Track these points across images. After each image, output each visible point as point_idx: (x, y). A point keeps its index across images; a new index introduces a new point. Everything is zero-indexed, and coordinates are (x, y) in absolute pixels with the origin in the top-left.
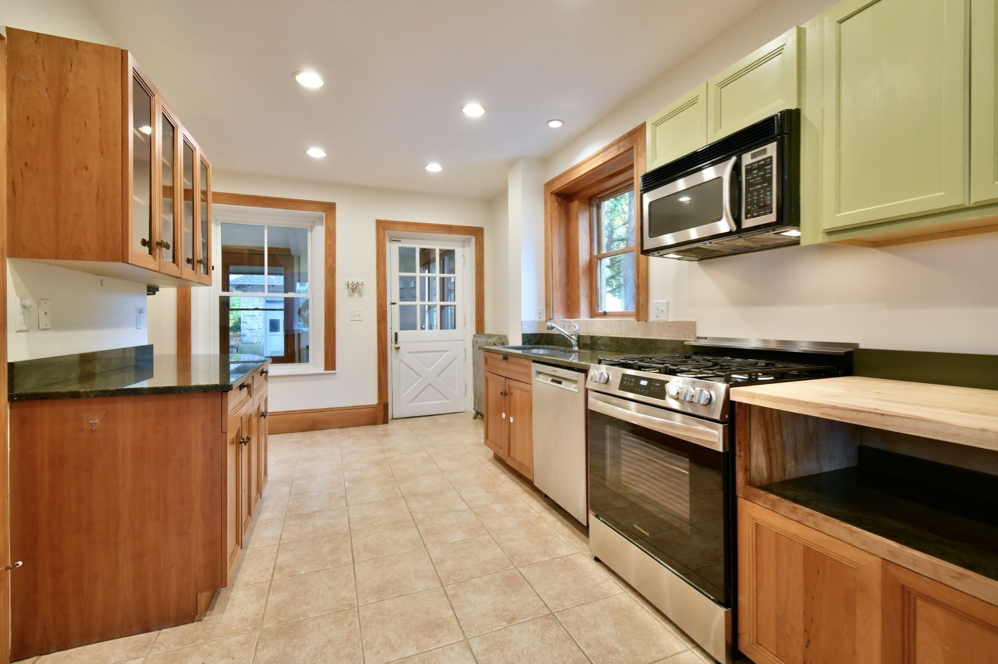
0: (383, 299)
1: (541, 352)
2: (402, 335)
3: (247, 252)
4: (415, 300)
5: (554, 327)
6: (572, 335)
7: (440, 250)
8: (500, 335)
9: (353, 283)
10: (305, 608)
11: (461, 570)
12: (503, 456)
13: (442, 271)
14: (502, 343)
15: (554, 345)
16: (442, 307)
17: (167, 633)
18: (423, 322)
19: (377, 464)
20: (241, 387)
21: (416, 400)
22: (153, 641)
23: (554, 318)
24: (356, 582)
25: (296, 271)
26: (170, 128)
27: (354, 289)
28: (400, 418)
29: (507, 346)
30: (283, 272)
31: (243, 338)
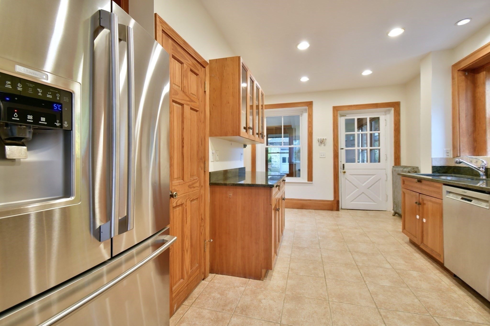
0: (336, 147)
1: (449, 178)
2: (347, 165)
3: (274, 128)
4: (354, 147)
5: (462, 162)
6: (480, 168)
7: (370, 118)
8: (413, 167)
9: (321, 139)
10: (303, 291)
11: (389, 303)
12: (418, 242)
13: (371, 130)
14: (415, 172)
15: (461, 174)
16: (371, 150)
17: (252, 281)
18: (359, 159)
19: (334, 231)
20: (277, 186)
21: (355, 200)
22: (247, 282)
23: (461, 155)
24: (327, 288)
25: (294, 135)
26: (252, 82)
27: (322, 142)
28: (345, 209)
29: (419, 174)
30: (288, 136)
31: (272, 165)
